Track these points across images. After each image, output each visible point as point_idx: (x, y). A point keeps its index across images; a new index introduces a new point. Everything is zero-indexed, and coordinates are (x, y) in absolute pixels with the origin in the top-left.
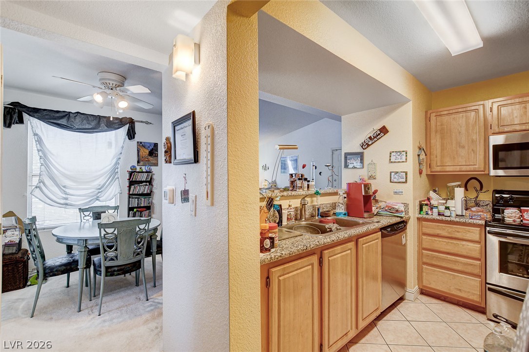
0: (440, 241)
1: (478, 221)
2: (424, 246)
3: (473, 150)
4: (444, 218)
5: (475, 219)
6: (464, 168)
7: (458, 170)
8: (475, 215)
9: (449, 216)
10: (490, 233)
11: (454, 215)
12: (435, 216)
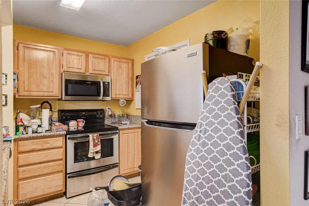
0: (34, 155)
1: (62, 132)
2: (20, 164)
3: (52, 81)
4: (39, 135)
5: (59, 131)
6: (46, 94)
7: (42, 95)
8: (59, 128)
9: (41, 133)
10: (69, 138)
11: (44, 131)
12: (30, 134)
